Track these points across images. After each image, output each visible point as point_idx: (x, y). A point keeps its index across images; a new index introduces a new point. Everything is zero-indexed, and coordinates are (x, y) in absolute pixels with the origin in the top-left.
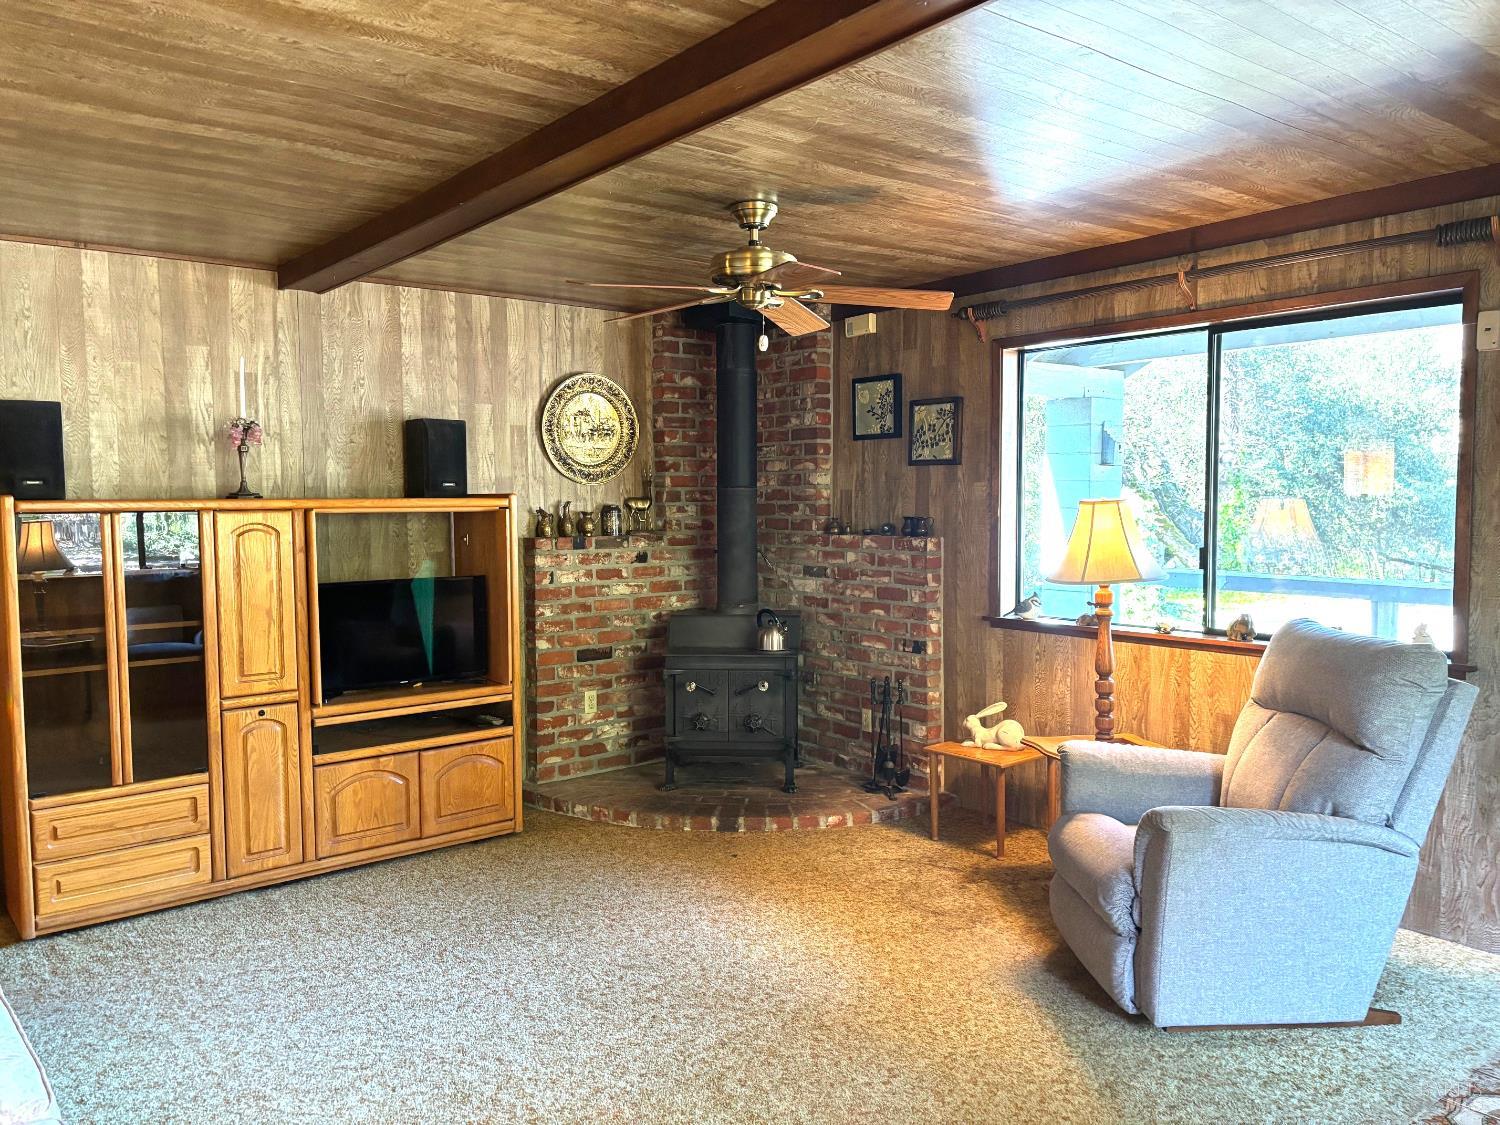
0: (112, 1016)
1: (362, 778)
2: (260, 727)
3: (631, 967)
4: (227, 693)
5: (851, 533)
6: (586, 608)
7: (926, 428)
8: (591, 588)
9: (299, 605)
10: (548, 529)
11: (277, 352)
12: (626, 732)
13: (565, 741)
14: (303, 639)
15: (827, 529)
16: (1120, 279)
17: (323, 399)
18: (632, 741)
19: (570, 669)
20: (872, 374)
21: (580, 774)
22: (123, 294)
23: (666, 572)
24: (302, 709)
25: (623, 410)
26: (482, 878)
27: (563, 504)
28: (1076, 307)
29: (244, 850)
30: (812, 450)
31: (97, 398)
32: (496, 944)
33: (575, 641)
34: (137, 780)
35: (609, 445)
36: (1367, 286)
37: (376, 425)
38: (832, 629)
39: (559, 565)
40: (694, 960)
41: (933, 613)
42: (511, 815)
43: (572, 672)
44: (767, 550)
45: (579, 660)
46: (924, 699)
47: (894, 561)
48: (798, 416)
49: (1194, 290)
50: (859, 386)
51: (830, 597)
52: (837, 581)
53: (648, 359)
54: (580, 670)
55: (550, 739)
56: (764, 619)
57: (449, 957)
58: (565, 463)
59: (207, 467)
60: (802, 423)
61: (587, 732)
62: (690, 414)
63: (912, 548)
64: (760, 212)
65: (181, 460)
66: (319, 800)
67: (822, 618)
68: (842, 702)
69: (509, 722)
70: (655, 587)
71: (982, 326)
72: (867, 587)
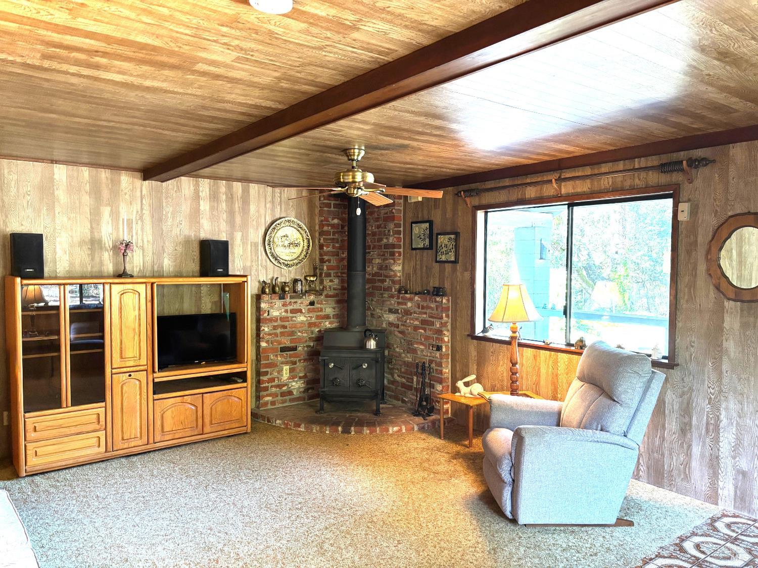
0: (58, 511)
1: (175, 406)
2: (129, 382)
3: (291, 494)
4: (114, 366)
5: (410, 293)
6: (284, 327)
7: (443, 245)
8: (288, 317)
9: (148, 326)
10: (267, 290)
11: (142, 209)
12: (303, 385)
13: (274, 390)
14: (150, 342)
15: (399, 291)
16: (528, 181)
17: (163, 231)
18: (306, 390)
19: (276, 356)
20: (420, 220)
21: (281, 405)
22: (72, 184)
23: (324, 310)
24: (149, 373)
25: (305, 235)
26: (229, 453)
27: (275, 278)
28: (509, 193)
29: (120, 438)
30: (393, 254)
31: (59, 231)
32: (232, 483)
33: (280, 343)
34: (72, 405)
35: (297, 251)
36: (632, 189)
37: (187, 242)
38: (401, 338)
39: (272, 307)
40: (320, 492)
41: (445, 332)
42: (245, 425)
43: (277, 357)
44: (372, 300)
45: (281, 352)
46: (441, 372)
47: (428, 307)
48: (386, 238)
49: (560, 187)
50: (414, 225)
51: (400, 323)
52: (403, 316)
53: (317, 211)
54: (282, 356)
55: (266, 389)
56: (367, 333)
57: (210, 488)
58: (276, 259)
59: (109, 262)
60: (388, 241)
61: (284, 385)
62: (336, 236)
63: (436, 302)
64: (356, 154)
65: (97, 259)
66: (155, 416)
67: (397, 333)
68: (404, 373)
69: (245, 381)
70: (318, 317)
71: (468, 200)
72: (417, 319)
